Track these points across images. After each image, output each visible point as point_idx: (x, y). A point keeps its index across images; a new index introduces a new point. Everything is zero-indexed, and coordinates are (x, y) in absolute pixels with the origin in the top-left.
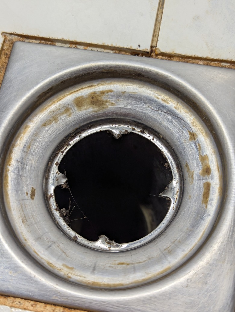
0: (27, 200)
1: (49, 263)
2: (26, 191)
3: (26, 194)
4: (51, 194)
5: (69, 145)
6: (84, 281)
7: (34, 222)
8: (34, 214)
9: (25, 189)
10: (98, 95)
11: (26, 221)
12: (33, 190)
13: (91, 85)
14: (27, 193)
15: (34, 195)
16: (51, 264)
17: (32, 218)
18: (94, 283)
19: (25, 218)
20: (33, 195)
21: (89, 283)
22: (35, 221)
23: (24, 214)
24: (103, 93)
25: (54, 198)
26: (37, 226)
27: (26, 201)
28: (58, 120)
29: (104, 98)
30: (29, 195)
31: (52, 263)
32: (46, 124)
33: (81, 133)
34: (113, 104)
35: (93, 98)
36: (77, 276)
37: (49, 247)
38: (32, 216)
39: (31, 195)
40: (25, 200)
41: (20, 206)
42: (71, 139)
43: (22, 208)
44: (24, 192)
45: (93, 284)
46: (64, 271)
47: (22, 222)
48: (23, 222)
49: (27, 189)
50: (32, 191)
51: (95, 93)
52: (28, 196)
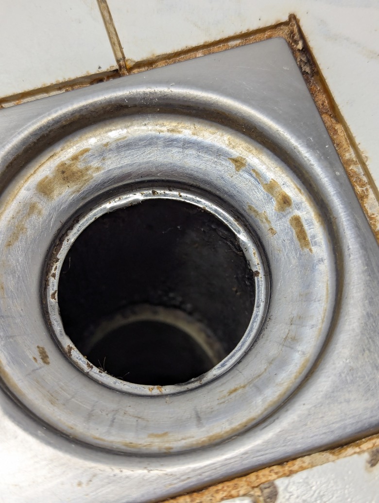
0: (40, 368)
1: (126, 445)
2: (31, 357)
3: (34, 361)
4: (69, 346)
5: (57, 260)
6: (194, 443)
7: (69, 397)
8: (63, 385)
9: (28, 354)
10: (70, 166)
11: (56, 400)
12: (41, 349)
13: (52, 154)
14: (35, 359)
15: (47, 357)
16: (131, 443)
17: (63, 391)
18: (210, 439)
19: (52, 396)
20: (44, 357)
21: (203, 442)
22: (69, 394)
23: (48, 392)
24: (75, 158)
25: (76, 349)
26: (77, 400)
27: (40, 371)
28: (26, 228)
29: (80, 165)
30: (40, 361)
32: (10, 242)
33: (67, 235)
34: (98, 169)
35: (63, 172)
36: (180, 441)
37: (113, 421)
38: (61, 389)
39: (42, 358)
40: (37, 369)
41: (35, 383)
42: (58, 251)
43: (39, 382)
44: (30, 359)
46: (157, 444)
47: (52, 404)
49: (32, 353)
50: (40, 353)
51: (63, 164)
52: (38, 362)
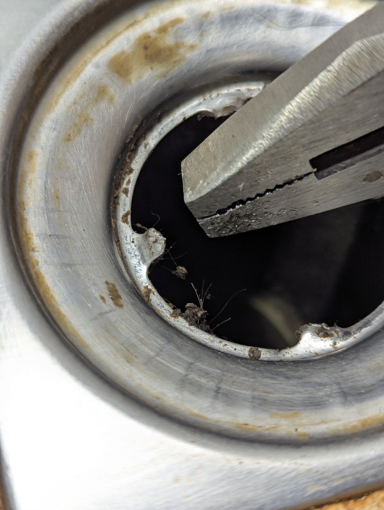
0: (110, 311)
1: (239, 426)
2: (97, 295)
3: (101, 301)
4: (147, 287)
5: (131, 171)
6: (341, 428)
7: (152, 354)
8: (143, 337)
9: (93, 291)
10: (156, 39)
11: (134, 358)
12: (111, 286)
13: (132, 21)
14: (102, 298)
15: (119, 297)
16: (246, 424)
17: (143, 346)
18: (364, 423)
19: (128, 351)
20: (116, 297)
21: (354, 427)
22: (152, 350)
23: (122, 344)
24: (163, 30)
25: (156, 293)
26: (163, 359)
27: (109, 315)
28: (92, 120)
29: (169, 40)
30: (109, 301)
31: (246, 422)
32: (70, 136)
33: (145, 138)
35: (146, 48)
36: (318, 424)
37: (218, 391)
38: (139, 343)
39: (112, 298)
40: (106, 313)
41: (104, 331)
42: (131, 158)
43: (109, 330)
44: (96, 298)
45: (363, 425)
46: (284, 427)
47: (128, 362)
48: (129, 360)
49: (99, 290)
50: (109, 291)
51: (146, 37)
52: (107, 303)
